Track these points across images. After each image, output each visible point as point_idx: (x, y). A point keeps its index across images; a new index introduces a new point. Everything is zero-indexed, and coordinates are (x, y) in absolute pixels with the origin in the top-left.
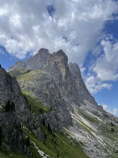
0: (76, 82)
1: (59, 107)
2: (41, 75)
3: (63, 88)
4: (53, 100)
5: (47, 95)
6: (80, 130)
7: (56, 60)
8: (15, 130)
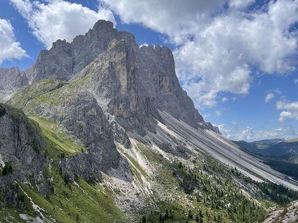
0: (163, 83)
1: (99, 143)
2: (76, 96)
3: (121, 106)
4: (91, 134)
5: (82, 127)
6: (126, 173)
7: (113, 60)
8: (10, 191)
